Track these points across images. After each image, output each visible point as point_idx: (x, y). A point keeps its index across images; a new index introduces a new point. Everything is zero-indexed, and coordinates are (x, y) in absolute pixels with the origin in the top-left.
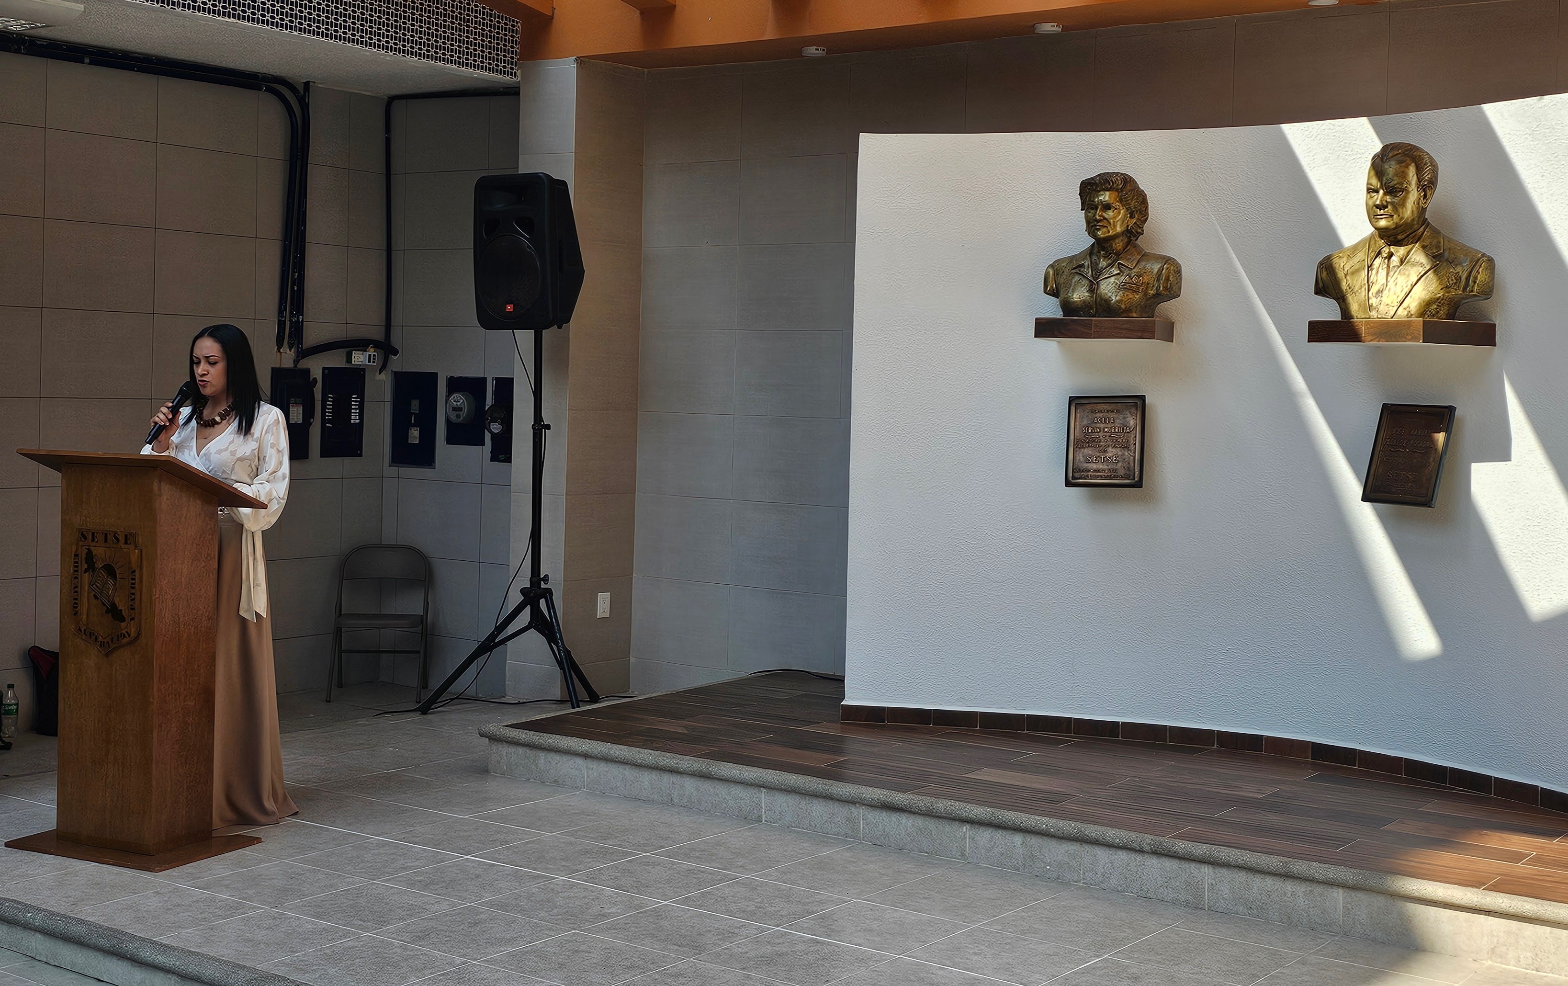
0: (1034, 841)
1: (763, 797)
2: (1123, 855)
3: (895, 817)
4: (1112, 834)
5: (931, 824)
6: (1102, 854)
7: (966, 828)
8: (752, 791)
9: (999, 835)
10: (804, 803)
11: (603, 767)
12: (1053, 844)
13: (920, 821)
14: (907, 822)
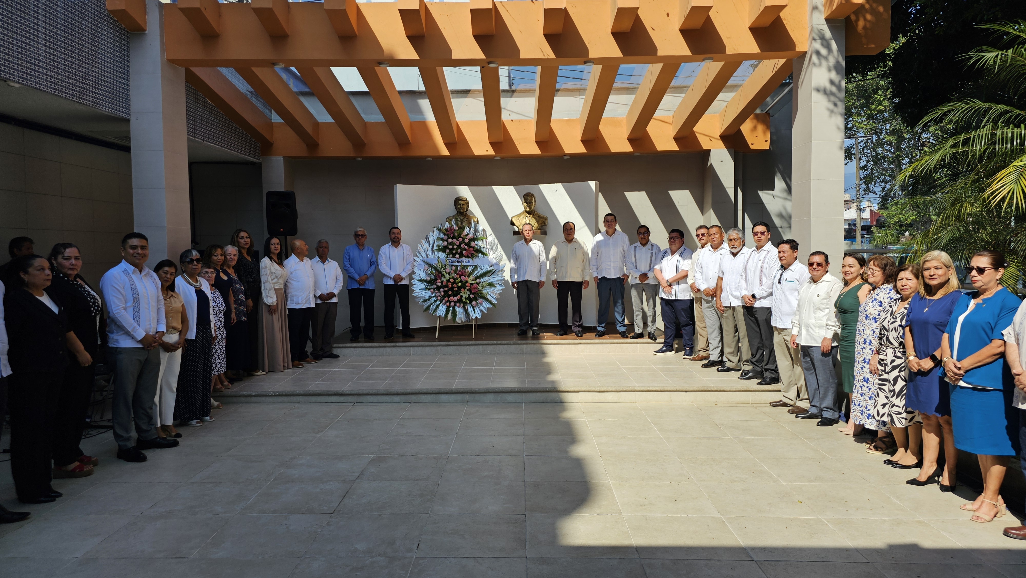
0: (485, 346)
1: (411, 349)
2: (506, 346)
3: (449, 347)
4: (503, 342)
5: (458, 347)
6: (501, 346)
7: (468, 347)
8: (408, 348)
9: (476, 347)
10: (423, 348)
11: (360, 349)
12: (489, 346)
13: (456, 347)
14: (452, 348)
